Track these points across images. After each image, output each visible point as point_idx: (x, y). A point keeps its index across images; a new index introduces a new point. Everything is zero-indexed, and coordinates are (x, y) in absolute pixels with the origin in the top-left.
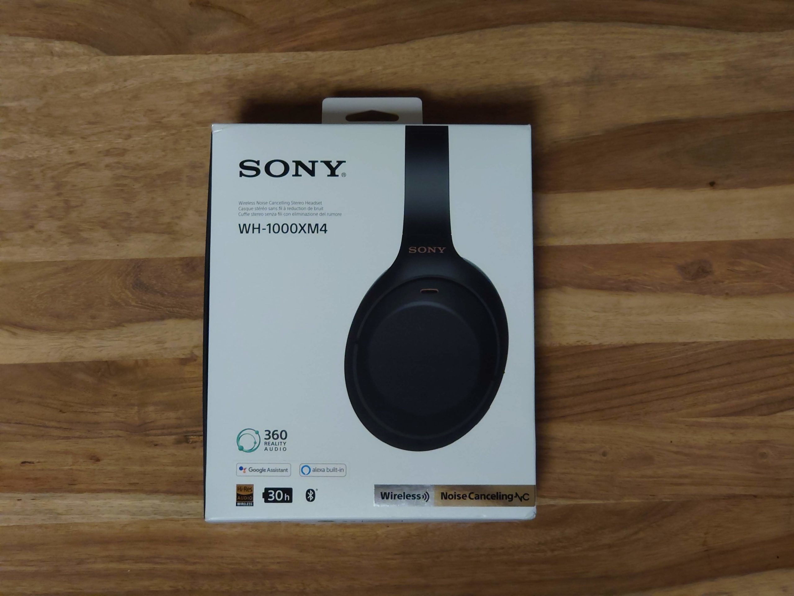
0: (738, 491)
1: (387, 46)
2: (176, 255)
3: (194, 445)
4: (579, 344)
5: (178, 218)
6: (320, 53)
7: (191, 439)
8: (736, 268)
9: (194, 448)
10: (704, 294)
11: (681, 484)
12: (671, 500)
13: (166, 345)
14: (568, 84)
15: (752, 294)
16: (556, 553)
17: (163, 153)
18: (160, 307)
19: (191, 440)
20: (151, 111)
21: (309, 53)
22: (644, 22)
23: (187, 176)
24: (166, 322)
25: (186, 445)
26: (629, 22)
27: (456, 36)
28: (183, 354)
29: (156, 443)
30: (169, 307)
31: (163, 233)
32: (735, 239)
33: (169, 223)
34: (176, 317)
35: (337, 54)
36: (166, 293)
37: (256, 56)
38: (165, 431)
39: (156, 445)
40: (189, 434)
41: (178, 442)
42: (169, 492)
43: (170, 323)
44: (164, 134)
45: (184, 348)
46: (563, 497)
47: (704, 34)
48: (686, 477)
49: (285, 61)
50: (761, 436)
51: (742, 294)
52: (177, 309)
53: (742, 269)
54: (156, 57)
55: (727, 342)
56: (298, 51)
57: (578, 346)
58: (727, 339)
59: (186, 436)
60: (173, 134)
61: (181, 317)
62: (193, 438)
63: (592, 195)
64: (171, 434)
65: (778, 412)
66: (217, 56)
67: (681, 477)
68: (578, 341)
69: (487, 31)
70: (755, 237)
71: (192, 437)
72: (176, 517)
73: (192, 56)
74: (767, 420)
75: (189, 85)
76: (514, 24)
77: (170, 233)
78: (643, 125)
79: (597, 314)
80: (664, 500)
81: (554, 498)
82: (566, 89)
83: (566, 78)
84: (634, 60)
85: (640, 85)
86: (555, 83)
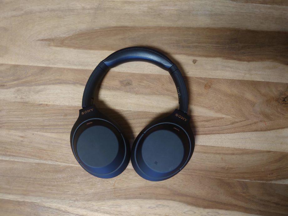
4: (79, 106)
8: (141, 84)
10: (128, 92)
14: (89, 9)
15: (146, 94)
16: (58, 183)
32: (142, 73)
46: (64, 162)
51: (142, 94)
53: (143, 84)
55: (134, 111)
58: (134, 110)
63: (92, 51)
70: (149, 73)
78: (114, 27)
81: (61, 162)
82: (88, 11)
83: (88, 7)
84: (114, 3)
85: (115, 12)
86: (84, 9)
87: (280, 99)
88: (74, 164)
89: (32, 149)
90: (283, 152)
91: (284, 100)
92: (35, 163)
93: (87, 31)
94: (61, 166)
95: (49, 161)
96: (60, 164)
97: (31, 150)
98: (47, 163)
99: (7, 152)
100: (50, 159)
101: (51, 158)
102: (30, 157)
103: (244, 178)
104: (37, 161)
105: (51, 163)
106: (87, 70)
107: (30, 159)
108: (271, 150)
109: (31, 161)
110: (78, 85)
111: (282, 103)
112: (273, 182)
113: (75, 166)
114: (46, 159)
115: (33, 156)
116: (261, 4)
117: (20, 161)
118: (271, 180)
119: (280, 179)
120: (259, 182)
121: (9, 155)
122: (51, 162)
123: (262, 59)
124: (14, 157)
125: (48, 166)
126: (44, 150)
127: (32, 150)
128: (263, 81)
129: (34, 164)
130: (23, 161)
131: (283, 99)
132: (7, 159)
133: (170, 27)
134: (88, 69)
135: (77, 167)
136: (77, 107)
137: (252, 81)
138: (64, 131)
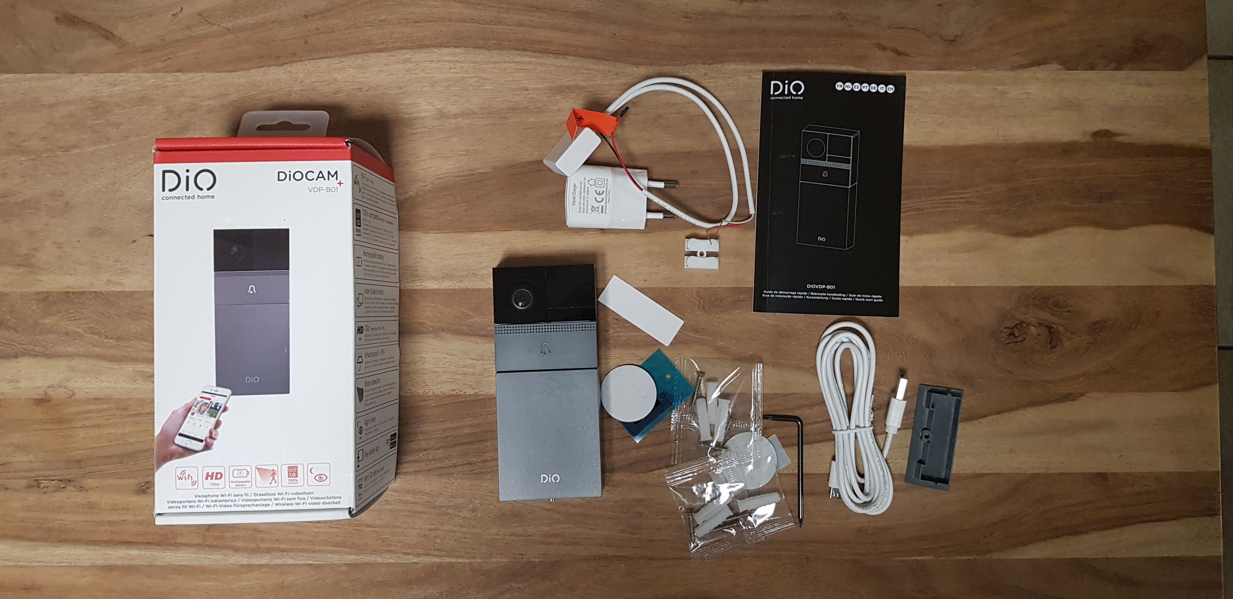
0: (610, 552)
1: (263, 69)
2: (33, 290)
3: (45, 489)
4: (454, 393)
5: (36, 249)
6: (191, 75)
7: (43, 483)
9: (45, 493)
11: (552, 543)
12: (540, 560)
13: (19, 385)
14: (456, 116)
17: (22, 180)
18: (14, 344)
19: (42, 485)
20: (10, 133)
21: (179, 74)
22: (539, 52)
23: (46, 205)
24: (20, 360)
25: (38, 489)
26: (524, 50)
27: (337, 60)
28: (37, 395)
29: (7, 487)
30: (23, 344)
31: (19, 265)
33: (27, 254)
34: (30, 355)
35: (209, 75)
36: (20, 330)
37: (124, 76)
38: (17, 475)
39: (7, 489)
40: (39, 478)
41: (30, 487)
42: (18, 538)
43: (24, 363)
44: (23, 159)
45: (38, 388)
46: (428, 555)
47: (603, 66)
48: (557, 535)
49: (153, 82)
50: (638, 494)
52: (32, 346)
54: (18, 76)
56: (167, 72)
57: (453, 395)
59: (37, 480)
60: (33, 160)
61: (36, 355)
62: (45, 483)
63: (475, 236)
64: (22, 478)
65: (656, 470)
66: (81, 75)
67: (551, 536)
68: (453, 390)
69: (371, 55)
71: (43, 481)
72: (24, 563)
73: (56, 75)
74: (644, 478)
75: (51, 106)
76: (400, 48)
77: (26, 266)
79: (474, 362)
80: (533, 560)
81: (419, 555)
82: (453, 121)
83: (454, 109)
84: (528, 92)
85: (533, 120)
86: (442, 115)
87: (1002, 332)
88: (456, 557)
89: (332, 527)
90: (1018, 474)
91: (1012, 334)
92: (345, 564)
93: (458, 179)
94: (419, 566)
95: (383, 556)
96: (415, 561)
97: (329, 530)
98: (379, 560)
99: (263, 540)
100: (386, 549)
101: (390, 545)
102: (330, 548)
103: (921, 553)
104: (352, 558)
105: (391, 561)
106: (467, 289)
107: (330, 555)
108: (983, 472)
109: (335, 559)
110: (446, 335)
111: (1007, 342)
112: (996, 556)
113: (460, 563)
114: (374, 552)
115: (336, 545)
116: (935, 70)
117: (303, 562)
118: (989, 552)
119: (1015, 546)
120: (958, 558)
121: (268, 548)
122: (391, 558)
123: (946, 227)
124: (285, 553)
125: (384, 570)
126: (368, 526)
127: (334, 530)
128: (953, 285)
129: (344, 568)
130: (310, 562)
131: (1009, 331)
132: (264, 560)
133: (689, 152)
134: (469, 287)
135: (464, 563)
136: (450, 396)
137: (923, 287)
138: (417, 469)
